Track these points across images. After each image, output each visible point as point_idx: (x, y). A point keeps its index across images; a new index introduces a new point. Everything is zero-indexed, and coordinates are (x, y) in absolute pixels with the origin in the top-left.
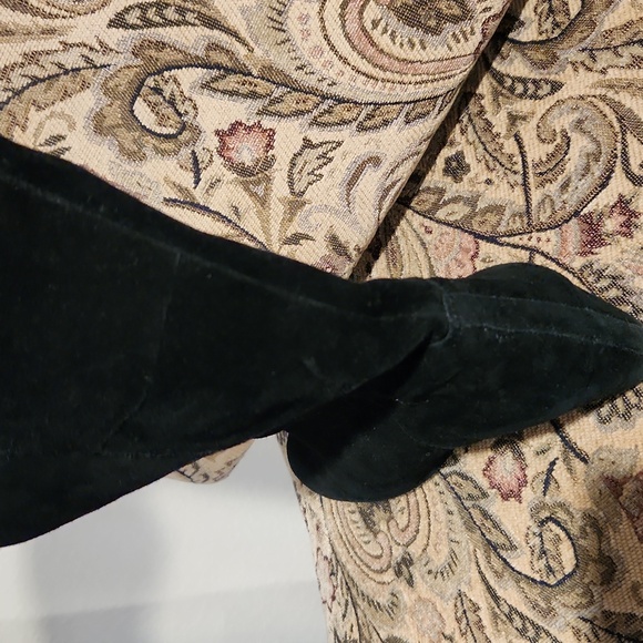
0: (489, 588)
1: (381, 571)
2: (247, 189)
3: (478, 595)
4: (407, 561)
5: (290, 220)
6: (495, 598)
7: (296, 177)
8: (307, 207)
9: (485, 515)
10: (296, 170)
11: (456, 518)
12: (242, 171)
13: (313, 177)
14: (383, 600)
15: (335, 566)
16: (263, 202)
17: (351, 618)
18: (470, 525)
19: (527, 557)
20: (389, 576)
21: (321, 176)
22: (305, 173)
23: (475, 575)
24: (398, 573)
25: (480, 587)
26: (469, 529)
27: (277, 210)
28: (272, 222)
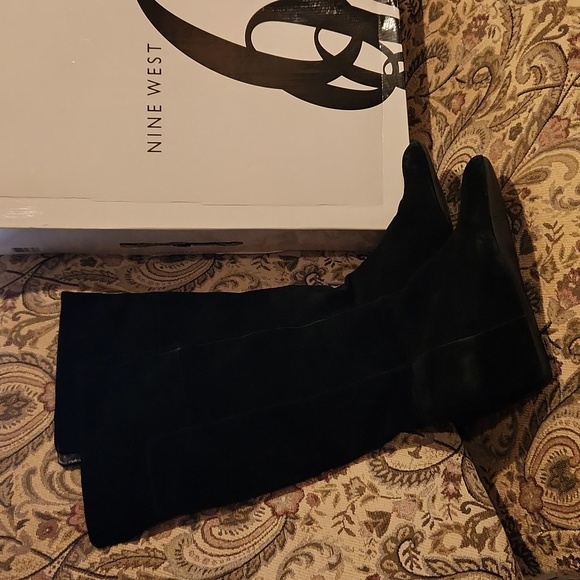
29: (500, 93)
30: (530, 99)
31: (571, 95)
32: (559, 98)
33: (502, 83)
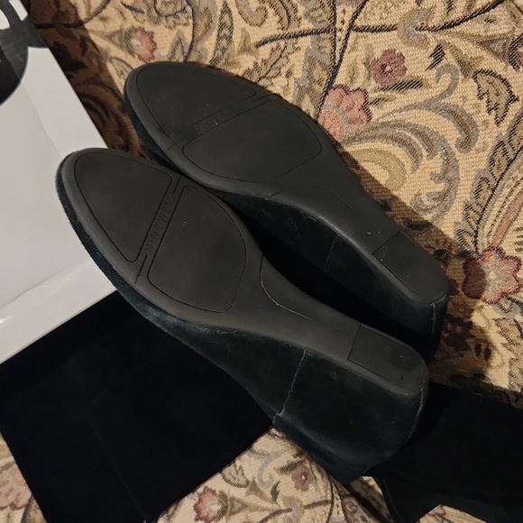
2: (234, 513)
5: (262, 493)
7: (236, 482)
8: (257, 480)
10: (232, 480)
12: (222, 513)
13: (240, 472)
16: (244, 506)
21: (240, 467)
22: (236, 476)
27: (252, 499)
28: (259, 504)
29: (219, 39)
30: (282, 54)
31: (353, 49)
32: (333, 53)
33: (217, 22)
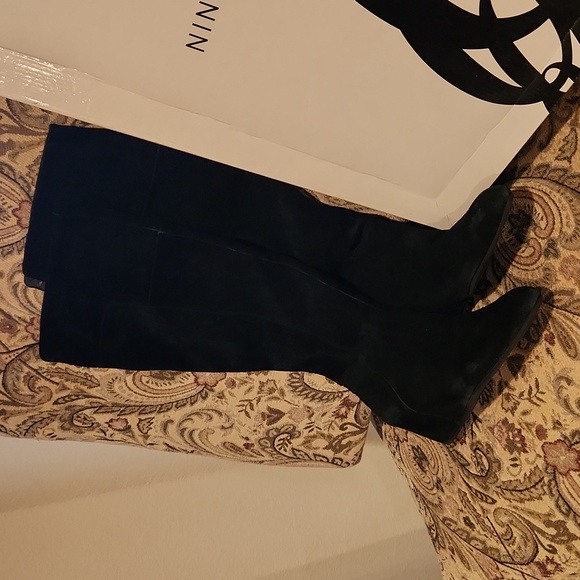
0: (467, 485)
1: (432, 489)
3: (464, 489)
4: (439, 481)
6: (470, 487)
9: (458, 453)
11: (449, 457)
14: (436, 502)
15: (416, 491)
17: (429, 514)
18: (454, 459)
19: (474, 467)
20: (435, 491)
23: (461, 480)
24: (438, 488)
25: (464, 485)
26: (454, 461)
